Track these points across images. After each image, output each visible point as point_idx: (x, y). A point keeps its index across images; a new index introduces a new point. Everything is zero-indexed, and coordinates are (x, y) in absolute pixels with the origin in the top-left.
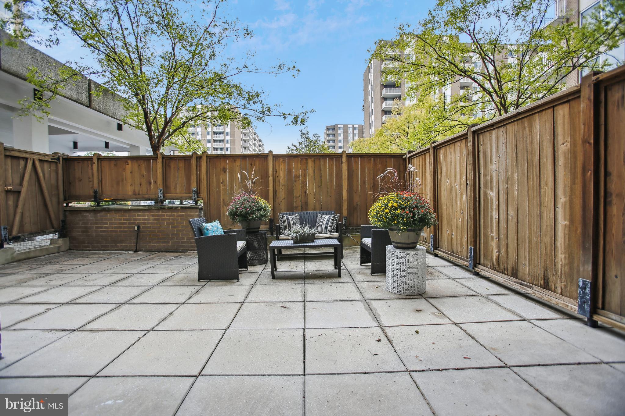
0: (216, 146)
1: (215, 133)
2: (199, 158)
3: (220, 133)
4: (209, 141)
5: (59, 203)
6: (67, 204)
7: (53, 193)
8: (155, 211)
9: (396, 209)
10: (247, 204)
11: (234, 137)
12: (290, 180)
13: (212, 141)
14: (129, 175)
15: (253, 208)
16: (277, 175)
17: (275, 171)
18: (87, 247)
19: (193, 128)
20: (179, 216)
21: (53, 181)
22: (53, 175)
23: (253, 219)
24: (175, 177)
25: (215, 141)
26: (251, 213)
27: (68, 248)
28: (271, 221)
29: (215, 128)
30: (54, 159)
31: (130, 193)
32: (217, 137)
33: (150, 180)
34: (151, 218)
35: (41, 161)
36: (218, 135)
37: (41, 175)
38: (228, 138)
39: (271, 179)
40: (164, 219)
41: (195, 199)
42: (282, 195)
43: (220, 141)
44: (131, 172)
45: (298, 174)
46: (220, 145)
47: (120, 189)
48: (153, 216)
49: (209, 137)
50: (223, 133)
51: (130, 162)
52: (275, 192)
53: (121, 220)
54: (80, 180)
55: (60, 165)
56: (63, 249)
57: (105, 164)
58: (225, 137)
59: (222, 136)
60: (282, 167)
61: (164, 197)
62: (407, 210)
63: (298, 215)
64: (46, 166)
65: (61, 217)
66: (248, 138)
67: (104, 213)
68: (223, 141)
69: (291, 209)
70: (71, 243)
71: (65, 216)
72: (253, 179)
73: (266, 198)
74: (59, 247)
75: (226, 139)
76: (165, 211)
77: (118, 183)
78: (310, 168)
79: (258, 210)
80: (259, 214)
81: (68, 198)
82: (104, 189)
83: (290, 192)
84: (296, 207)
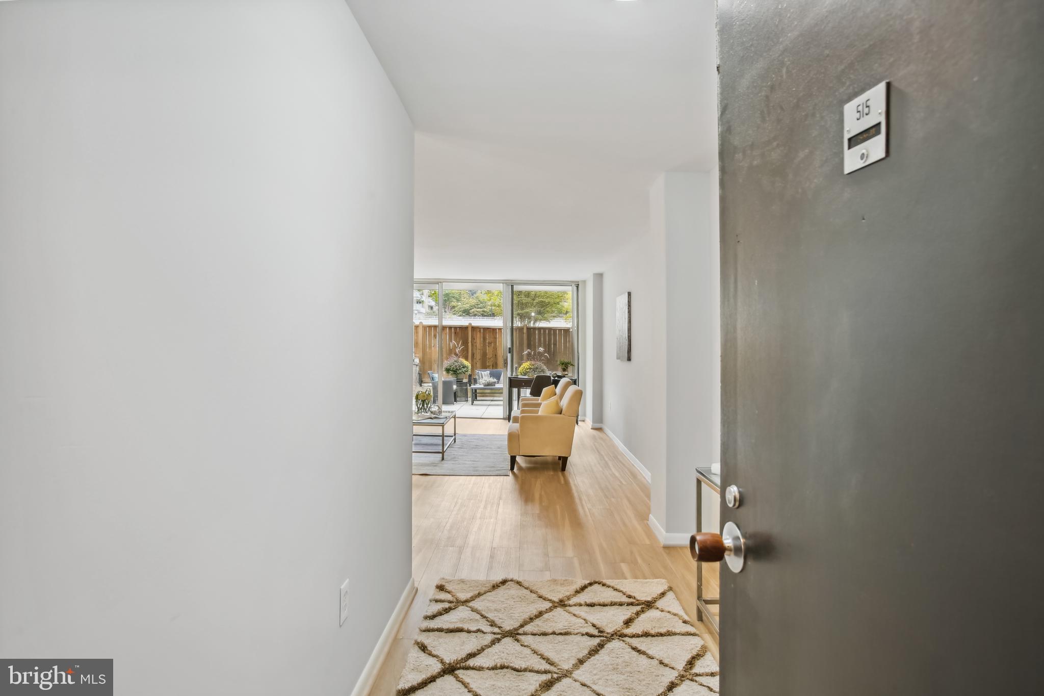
9: (528, 369)
10: (456, 364)
12: (484, 345)
15: (460, 366)
16: (475, 341)
17: (473, 339)
23: (460, 373)
26: (459, 369)
28: (470, 376)
39: (470, 344)
42: (478, 356)
45: (490, 342)
52: (473, 355)
60: (478, 335)
62: (532, 370)
63: (489, 372)
69: (484, 367)
72: (459, 348)
73: (467, 359)
79: (463, 367)
80: (464, 370)
83: (484, 355)
84: (489, 366)
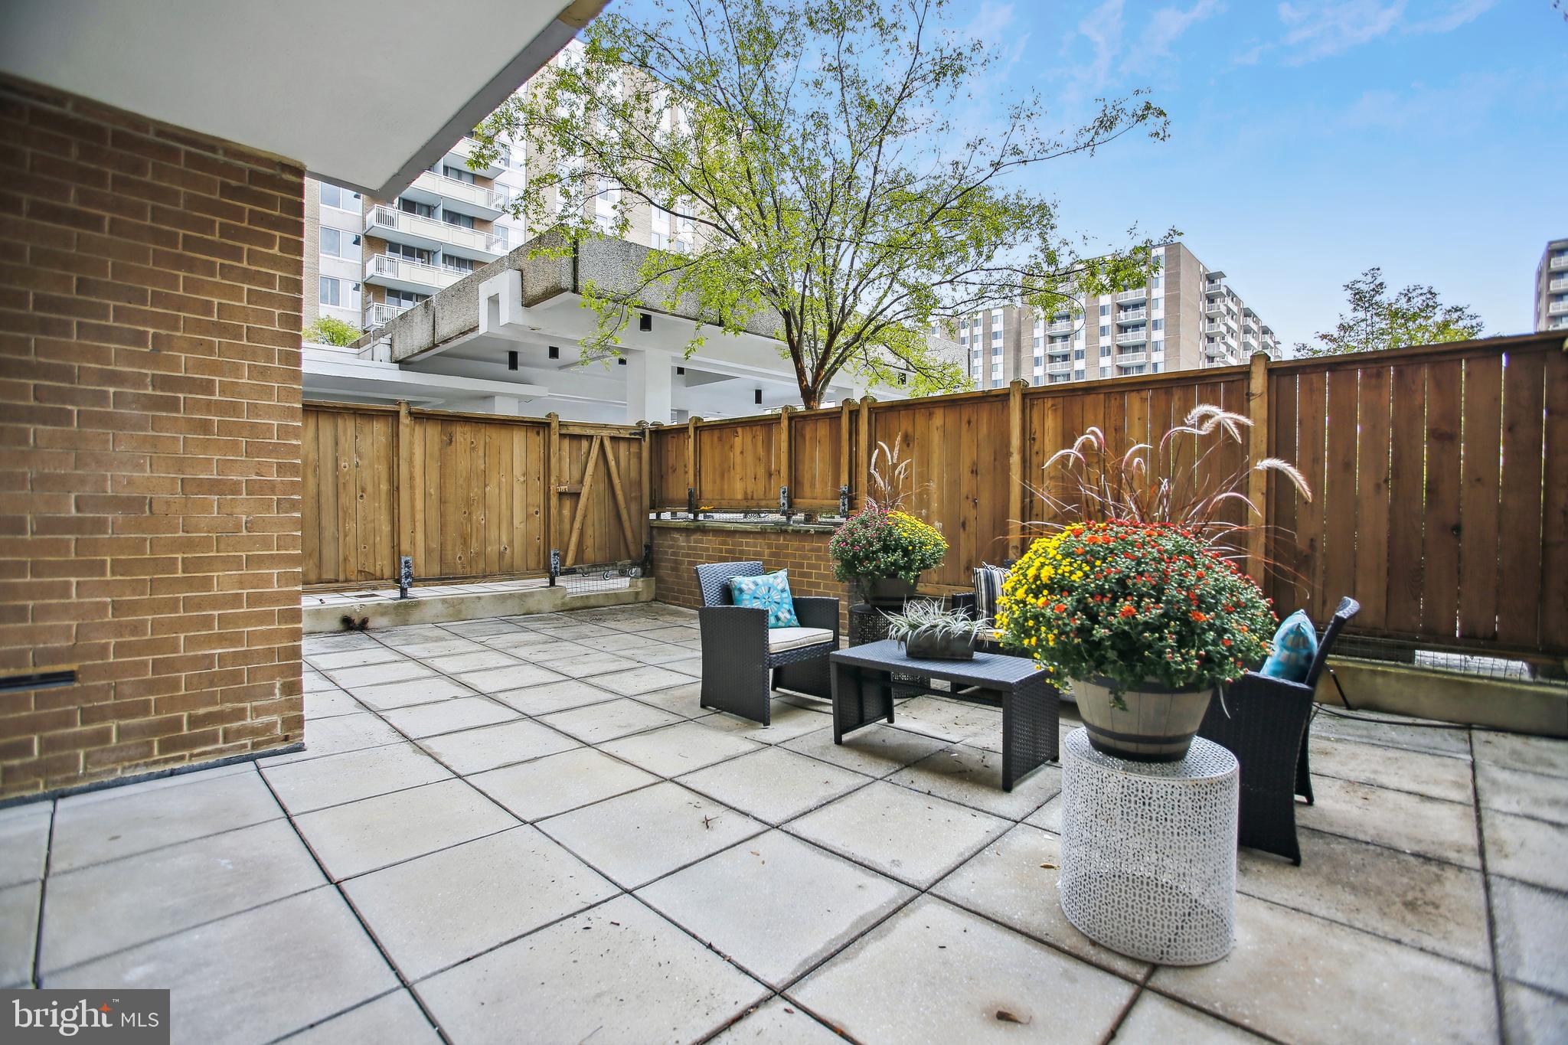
0: (1124, 363)
1: (1123, 328)
2: (854, 414)
3: (1136, 326)
4: (1107, 351)
5: (643, 514)
6: (658, 516)
7: (633, 495)
8: (773, 537)
10: (861, 533)
11: (1178, 333)
13: (1114, 350)
14: (738, 459)
15: (871, 544)
16: (1036, 448)
17: (1028, 438)
18: (677, 599)
19: (1064, 322)
20: (811, 550)
21: (634, 474)
22: (634, 461)
24: (812, 459)
25: (1122, 349)
26: (867, 557)
27: (652, 596)
29: (1122, 313)
30: (635, 434)
31: (739, 496)
32: (1130, 338)
33: (770, 467)
34: (767, 551)
35: (613, 439)
36: (1130, 333)
37: (612, 464)
38: (1158, 335)
39: (1015, 459)
40: (787, 556)
41: (844, 511)
43: (1136, 348)
44: (742, 453)
46: (1134, 358)
47: (726, 487)
48: (770, 546)
49: (1106, 341)
50: (1144, 325)
51: (739, 430)
53: (721, 551)
54: (674, 471)
55: (646, 444)
56: (643, 597)
57: (706, 437)
58: (1149, 336)
59: (1143, 331)
60: (1050, 423)
61: (790, 506)
64: (623, 448)
65: (645, 540)
66: (1223, 329)
67: (697, 536)
68: (1144, 346)
70: (658, 588)
71: (651, 538)
74: (637, 593)
75: (1154, 339)
76: (788, 537)
77: (722, 476)
78: (1136, 421)
79: (885, 550)
80: (884, 561)
81: (657, 505)
82: (703, 488)
